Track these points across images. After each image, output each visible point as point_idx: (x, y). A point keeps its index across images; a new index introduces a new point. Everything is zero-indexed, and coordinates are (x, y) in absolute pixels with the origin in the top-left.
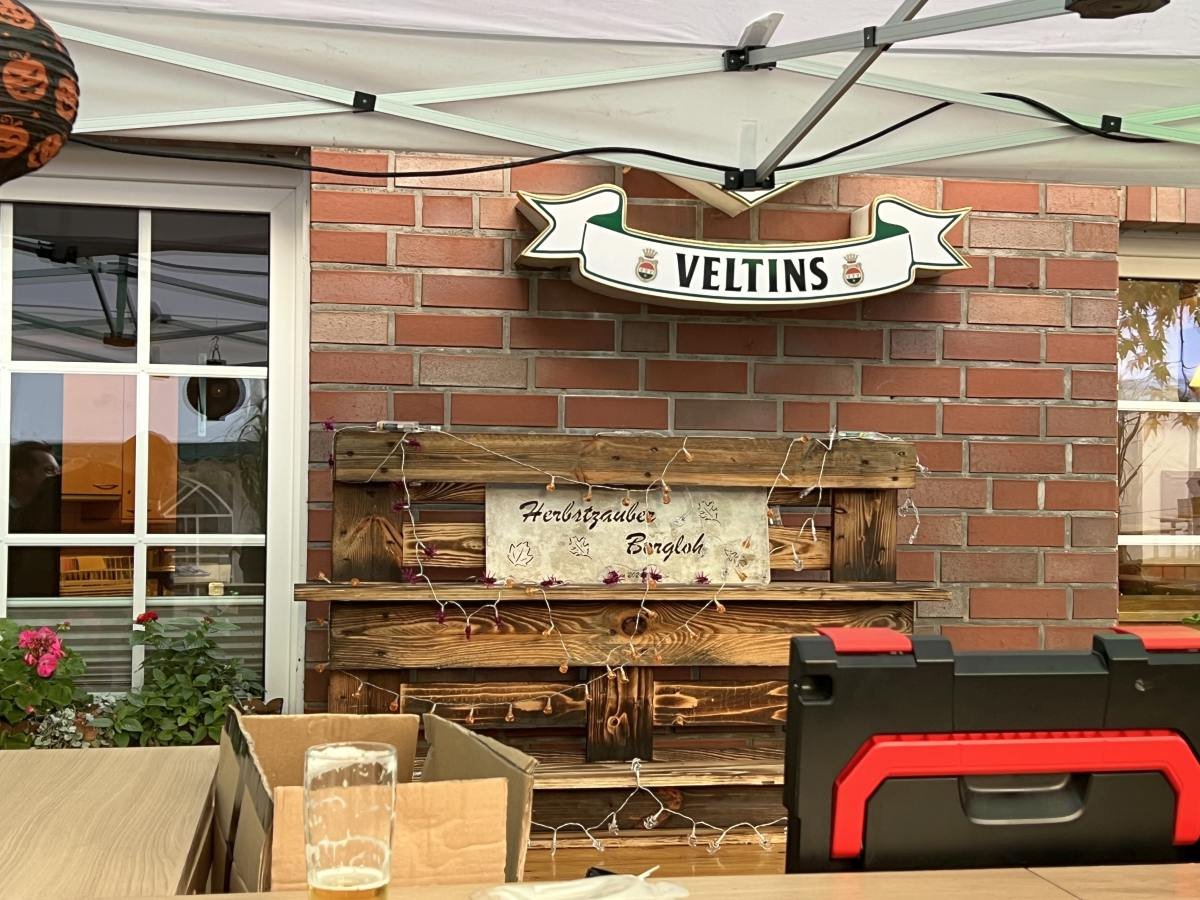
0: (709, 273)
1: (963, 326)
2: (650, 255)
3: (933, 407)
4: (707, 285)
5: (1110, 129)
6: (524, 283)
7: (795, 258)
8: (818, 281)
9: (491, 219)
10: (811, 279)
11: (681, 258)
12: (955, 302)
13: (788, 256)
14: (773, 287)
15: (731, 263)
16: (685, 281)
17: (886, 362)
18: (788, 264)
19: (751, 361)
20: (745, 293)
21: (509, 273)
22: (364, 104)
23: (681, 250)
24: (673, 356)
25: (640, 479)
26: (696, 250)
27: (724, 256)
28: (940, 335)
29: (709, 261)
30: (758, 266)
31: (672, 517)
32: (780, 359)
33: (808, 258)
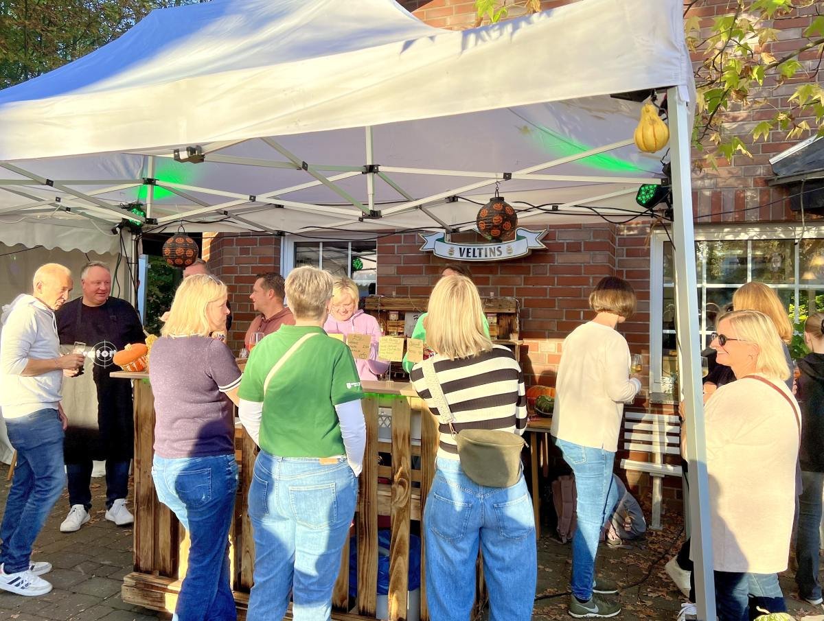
0: (468, 252)
1: (556, 264)
2: (452, 248)
3: (546, 289)
4: (468, 256)
7: (492, 247)
8: (499, 253)
11: (461, 249)
12: (553, 256)
13: (490, 247)
14: (486, 256)
15: (474, 249)
16: (461, 255)
17: (531, 275)
18: (490, 249)
20: (478, 258)
23: (461, 247)
26: (464, 246)
27: (472, 248)
28: (548, 267)
29: (468, 249)
30: (482, 251)
32: (499, 275)
33: (496, 247)
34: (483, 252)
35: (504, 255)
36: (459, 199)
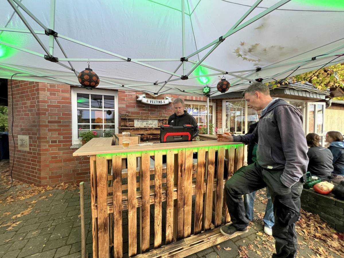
0: (153, 102)
5: (184, 91)
6: (137, 102)
7: (160, 101)
9: (134, 97)
10: (161, 102)
16: (151, 102)
17: (167, 110)
19: (156, 109)
21: (136, 101)
22: (123, 86)
24: (150, 109)
25: (147, 118)
26: (152, 100)
31: (150, 122)
32: (158, 109)
33: (161, 101)
34: (157, 102)
35: (163, 103)
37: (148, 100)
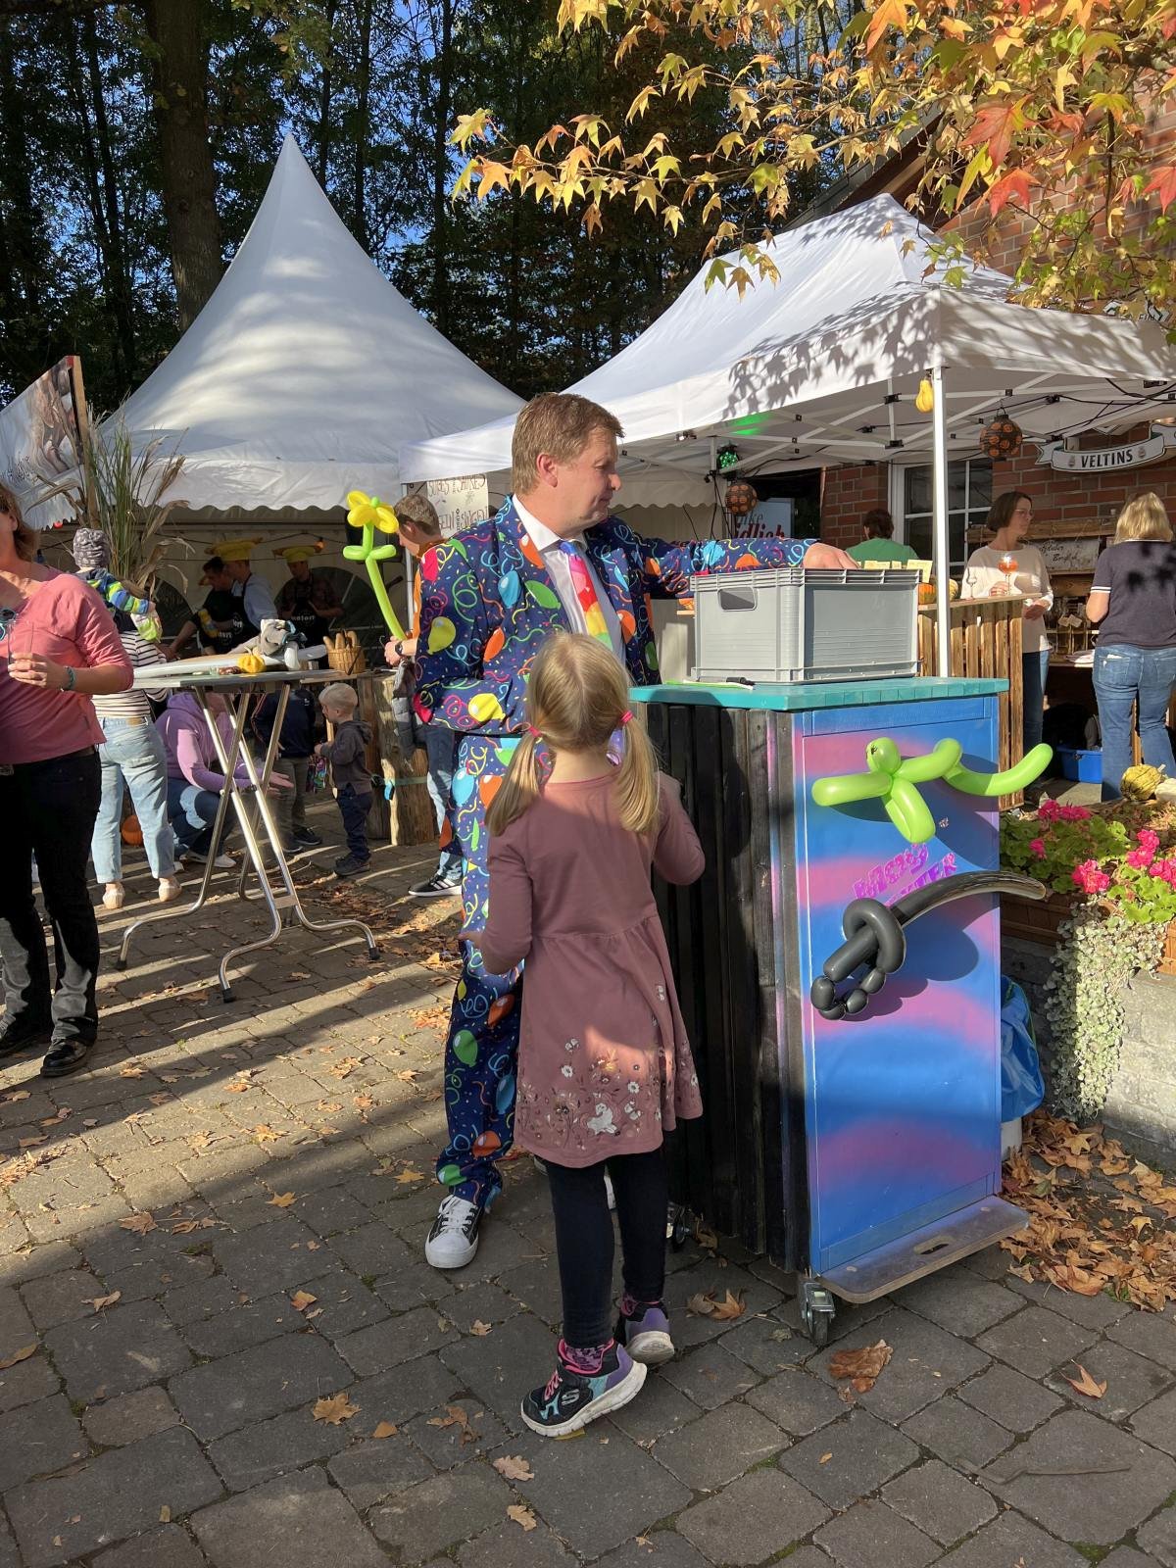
0: (1092, 461)
4: (1091, 466)
7: (1121, 452)
8: (1129, 459)
10: (1127, 458)
11: (1083, 458)
13: (1118, 451)
14: (1113, 463)
15: (1099, 457)
16: (1084, 465)
18: (1119, 454)
20: (1103, 467)
23: (1083, 455)
26: (1087, 454)
27: (1096, 455)
29: (1092, 457)
30: (1108, 456)
31: (1069, 548)
33: (1126, 451)
34: (1110, 458)
35: (1136, 460)
36: (1061, 399)
37: (1073, 457)
